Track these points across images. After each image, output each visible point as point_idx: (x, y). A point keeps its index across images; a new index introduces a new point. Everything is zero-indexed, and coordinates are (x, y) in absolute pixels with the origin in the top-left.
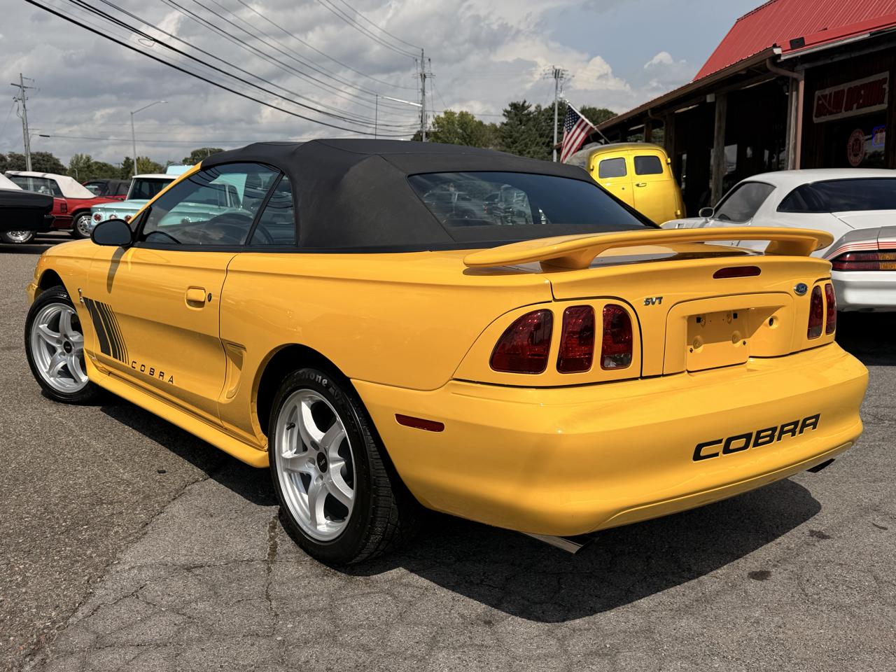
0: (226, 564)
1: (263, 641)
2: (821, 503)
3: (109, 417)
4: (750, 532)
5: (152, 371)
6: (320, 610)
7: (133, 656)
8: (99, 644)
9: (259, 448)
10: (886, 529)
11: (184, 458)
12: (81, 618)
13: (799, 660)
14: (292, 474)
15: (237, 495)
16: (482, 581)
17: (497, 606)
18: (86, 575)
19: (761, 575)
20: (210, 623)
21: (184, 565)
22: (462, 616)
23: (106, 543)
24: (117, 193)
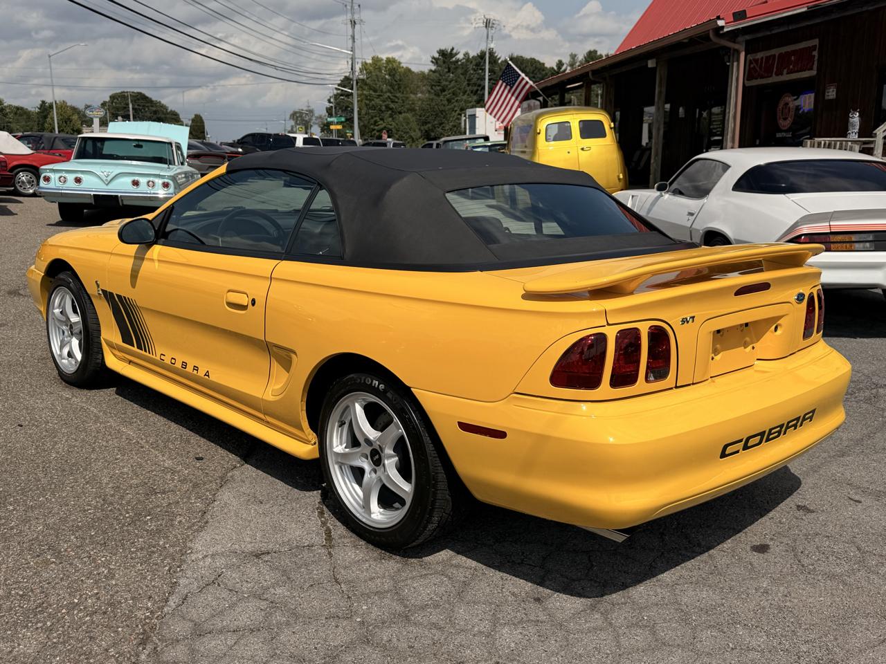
0: (290, 550)
1: (345, 623)
2: (801, 477)
3: (128, 402)
4: (745, 508)
5: (184, 365)
6: (387, 592)
7: (233, 642)
8: (199, 631)
9: (306, 442)
10: (860, 502)
11: (215, 444)
12: (174, 607)
13: (808, 626)
14: (343, 467)
15: (277, 481)
16: (523, 560)
17: (541, 584)
18: (166, 566)
19: (762, 549)
20: (293, 607)
21: (252, 553)
22: (513, 594)
23: (174, 533)
24: (52, 147)
